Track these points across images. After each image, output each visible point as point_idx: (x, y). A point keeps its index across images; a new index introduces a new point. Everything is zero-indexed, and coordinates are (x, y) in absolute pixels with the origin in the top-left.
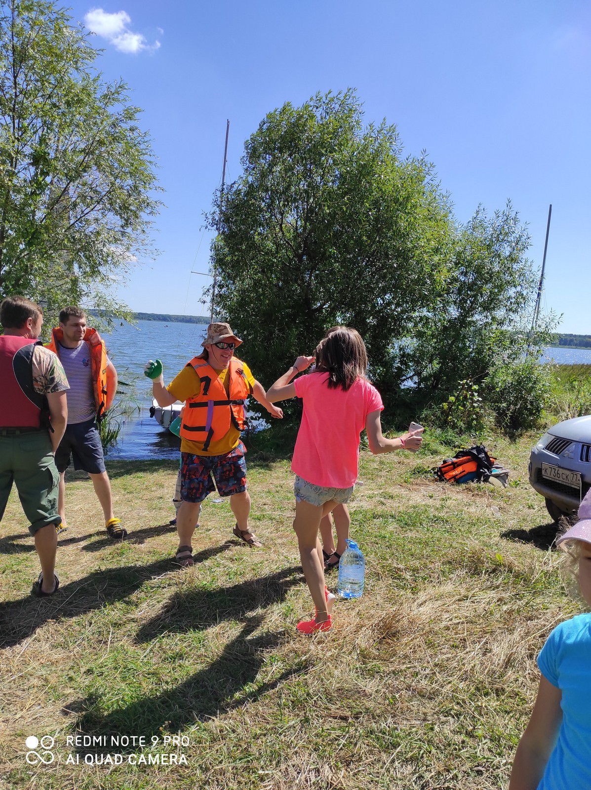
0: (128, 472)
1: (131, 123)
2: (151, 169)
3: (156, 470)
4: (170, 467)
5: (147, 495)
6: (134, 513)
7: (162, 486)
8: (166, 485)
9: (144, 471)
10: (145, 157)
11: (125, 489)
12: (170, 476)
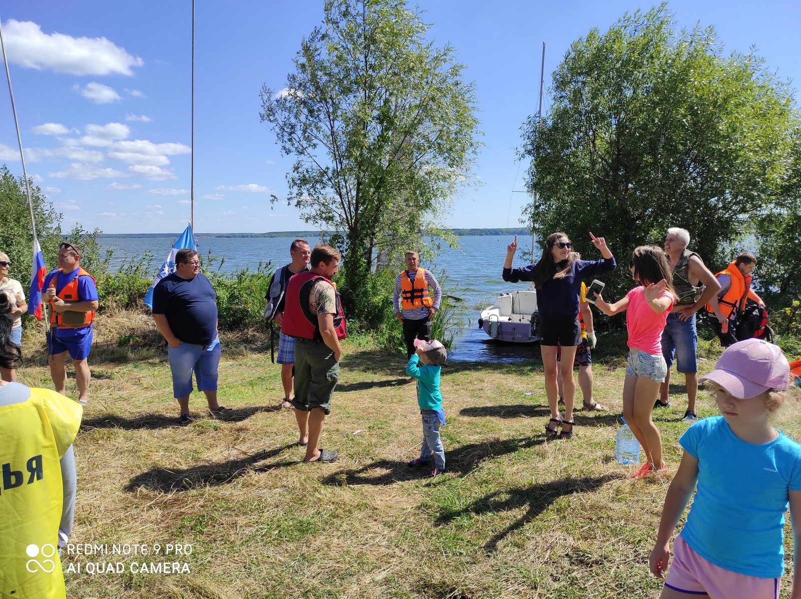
0: (457, 371)
1: (457, 78)
2: (475, 114)
3: (481, 369)
4: (491, 367)
5: (471, 387)
6: (460, 399)
7: (482, 381)
8: (486, 380)
9: (470, 370)
10: (470, 105)
11: (454, 382)
12: (490, 375)
